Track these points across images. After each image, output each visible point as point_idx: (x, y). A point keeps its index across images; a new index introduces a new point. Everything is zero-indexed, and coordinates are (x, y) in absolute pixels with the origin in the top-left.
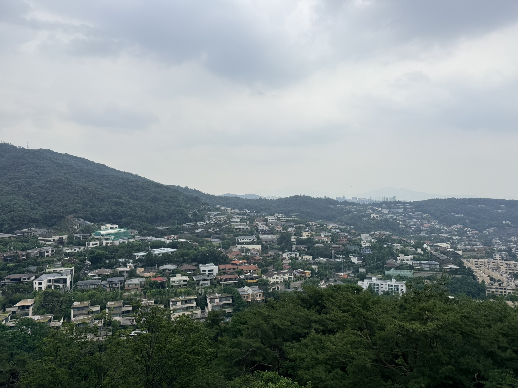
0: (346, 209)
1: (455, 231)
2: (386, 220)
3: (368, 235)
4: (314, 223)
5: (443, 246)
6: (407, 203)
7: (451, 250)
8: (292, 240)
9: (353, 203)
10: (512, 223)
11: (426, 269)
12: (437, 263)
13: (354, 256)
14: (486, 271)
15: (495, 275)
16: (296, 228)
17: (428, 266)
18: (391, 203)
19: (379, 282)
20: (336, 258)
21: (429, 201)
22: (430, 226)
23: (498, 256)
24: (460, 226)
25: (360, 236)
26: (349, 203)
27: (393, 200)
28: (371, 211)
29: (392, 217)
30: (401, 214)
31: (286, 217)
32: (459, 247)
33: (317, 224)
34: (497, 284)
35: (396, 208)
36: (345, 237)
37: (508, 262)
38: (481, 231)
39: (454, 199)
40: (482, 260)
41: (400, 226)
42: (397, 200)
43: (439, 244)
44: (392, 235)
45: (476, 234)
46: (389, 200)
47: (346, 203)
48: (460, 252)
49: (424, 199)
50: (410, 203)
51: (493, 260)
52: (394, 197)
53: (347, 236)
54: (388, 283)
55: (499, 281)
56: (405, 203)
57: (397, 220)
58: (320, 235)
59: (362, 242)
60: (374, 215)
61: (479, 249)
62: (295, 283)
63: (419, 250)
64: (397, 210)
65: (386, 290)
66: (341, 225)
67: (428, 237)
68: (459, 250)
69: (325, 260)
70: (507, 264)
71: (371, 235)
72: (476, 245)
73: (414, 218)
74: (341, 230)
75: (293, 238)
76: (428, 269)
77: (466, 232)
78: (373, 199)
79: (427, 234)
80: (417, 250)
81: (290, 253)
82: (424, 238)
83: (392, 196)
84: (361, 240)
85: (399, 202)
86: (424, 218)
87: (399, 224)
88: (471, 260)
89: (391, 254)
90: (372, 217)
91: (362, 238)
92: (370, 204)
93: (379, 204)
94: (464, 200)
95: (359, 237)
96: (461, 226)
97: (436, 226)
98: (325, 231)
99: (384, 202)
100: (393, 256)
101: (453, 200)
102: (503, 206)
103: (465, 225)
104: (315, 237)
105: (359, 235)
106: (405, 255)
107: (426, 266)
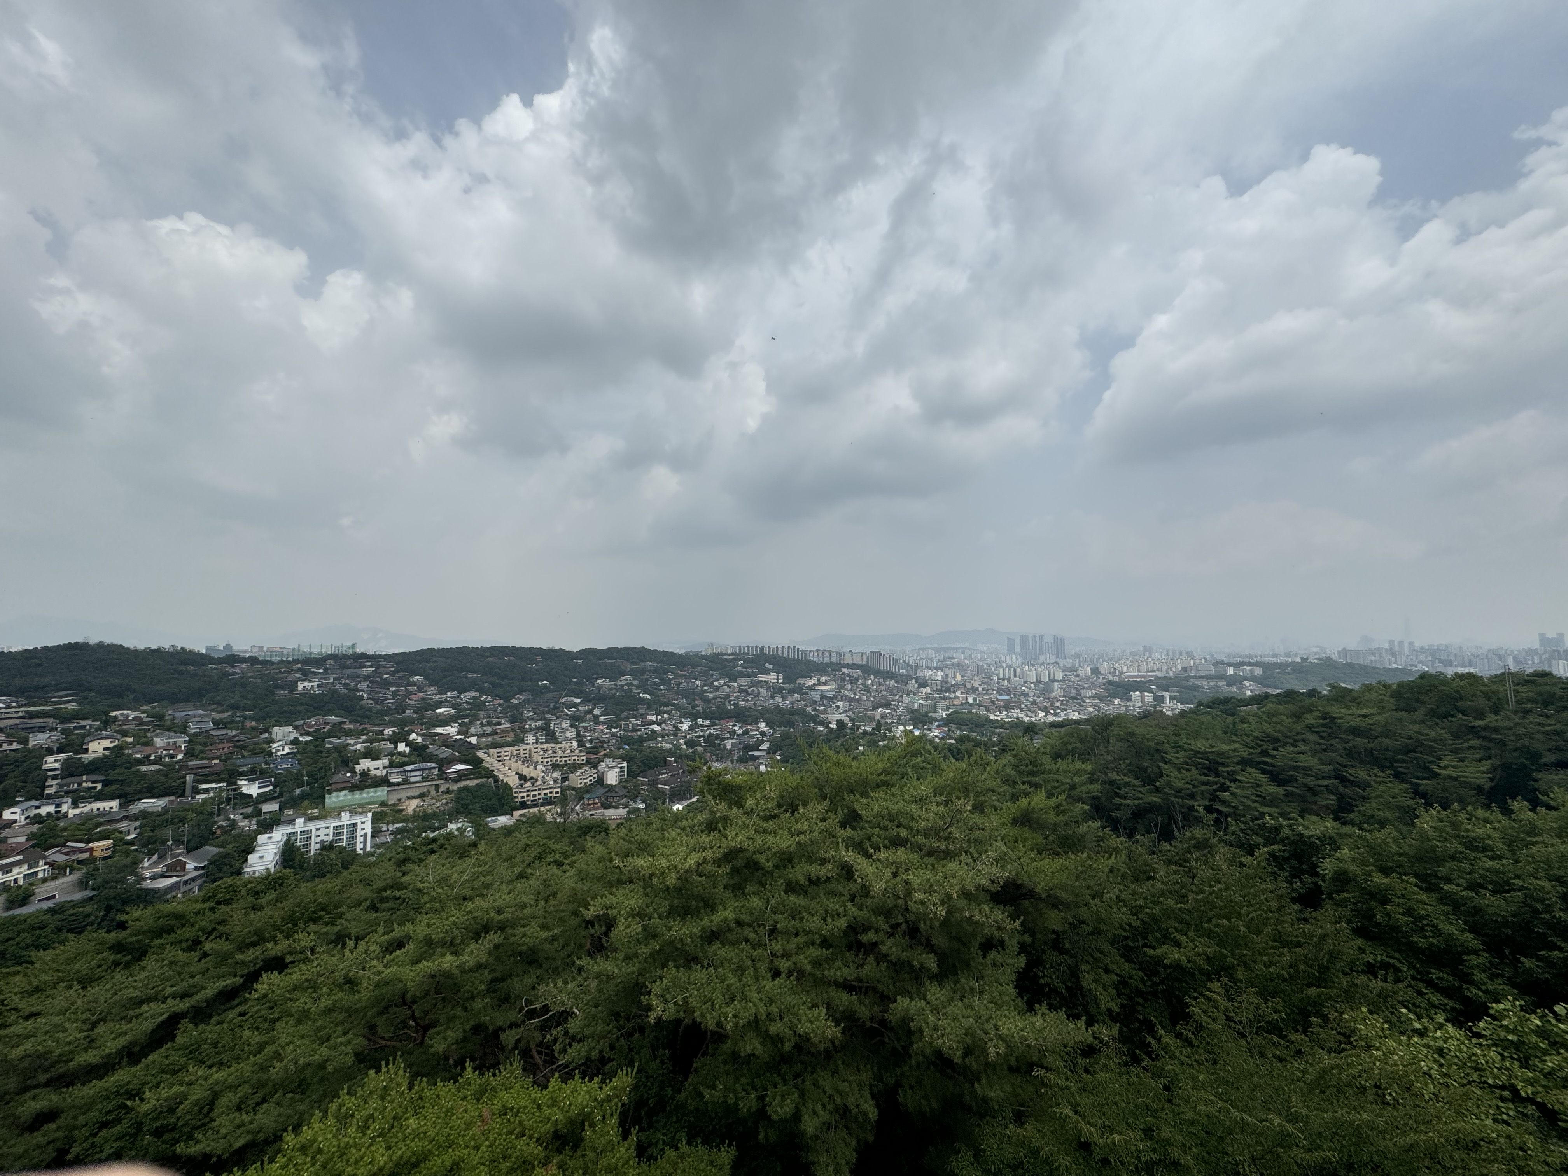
0: (234, 674)
1: (467, 702)
2: (334, 692)
3: (291, 729)
4: (132, 715)
5: (444, 732)
6: (381, 656)
7: (459, 737)
8: (46, 767)
9: (253, 660)
10: (551, 683)
11: (412, 780)
12: (433, 765)
13: (250, 780)
14: (514, 766)
15: (527, 771)
16: (63, 731)
17: (418, 773)
18: (346, 657)
19: (312, 826)
20: (197, 791)
21: (423, 652)
22: (423, 699)
23: (530, 738)
24: (473, 694)
25: (270, 733)
26: (243, 660)
27: (350, 652)
28: (298, 675)
29: (346, 685)
30: (366, 678)
31: (25, 706)
32: (472, 730)
33: (142, 716)
34: (529, 784)
35: (356, 668)
36: (230, 740)
37: (545, 746)
38: (507, 700)
39: (465, 648)
40: (509, 749)
41: (364, 702)
42: (359, 650)
43: (439, 730)
44: (344, 723)
45: (500, 705)
46: (342, 651)
47: (233, 659)
48: (474, 740)
49: (413, 649)
50: (387, 657)
51: (525, 747)
52: (353, 646)
53: (234, 736)
54: (333, 823)
55: (532, 778)
56: (375, 658)
57: (358, 690)
58: (149, 743)
59: (274, 746)
60: (306, 684)
61: (504, 731)
62: (50, 885)
63: (402, 747)
64: (358, 671)
65: (326, 839)
66: (218, 712)
67: (418, 719)
68: (472, 735)
69: (162, 802)
70: (543, 749)
71: (296, 728)
72: (499, 724)
73: (393, 685)
74: (217, 724)
75: (52, 762)
76: (418, 779)
77: (484, 702)
78: (306, 649)
79: (415, 712)
80: (396, 747)
81: (37, 803)
82: (411, 722)
83: (350, 644)
84: (271, 741)
85: (364, 656)
86: (414, 684)
87: (362, 698)
88: (491, 751)
89: (342, 762)
90: (300, 687)
91: (274, 736)
92: (296, 661)
93: (320, 661)
94: (484, 649)
95: (266, 735)
96: (477, 694)
97: (434, 697)
98: (168, 730)
99: (331, 655)
100: (347, 765)
101: (463, 651)
102: (539, 658)
103: (482, 691)
104: (135, 750)
105: (266, 730)
106: (373, 760)
107: (413, 774)
